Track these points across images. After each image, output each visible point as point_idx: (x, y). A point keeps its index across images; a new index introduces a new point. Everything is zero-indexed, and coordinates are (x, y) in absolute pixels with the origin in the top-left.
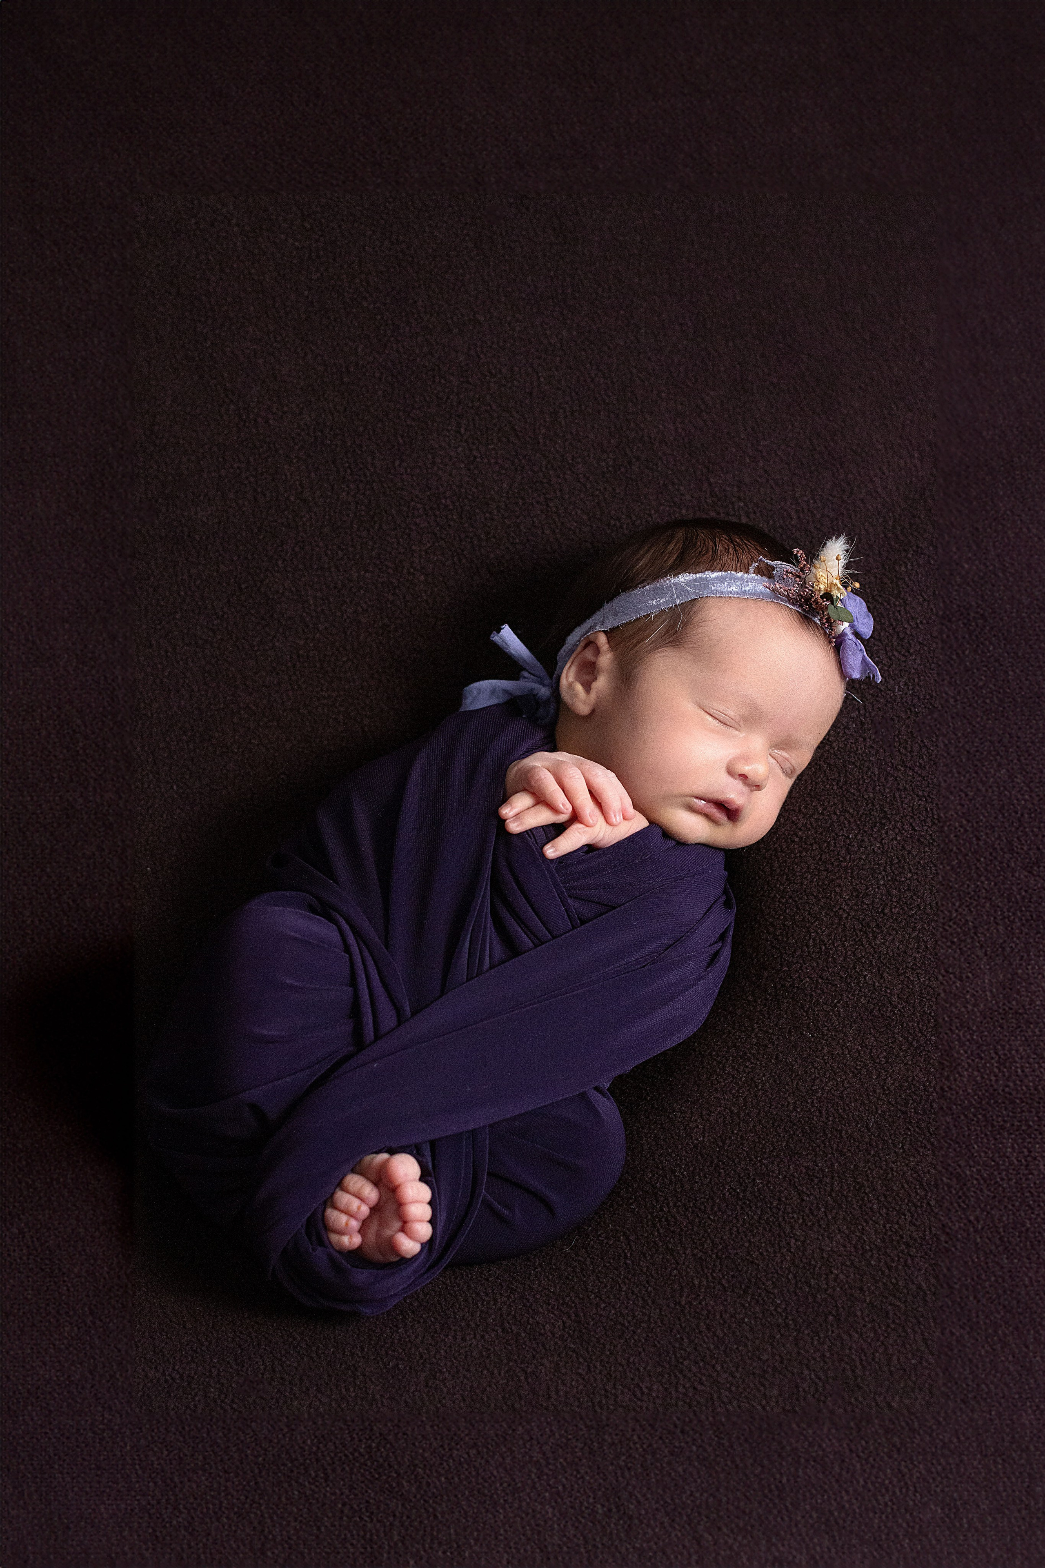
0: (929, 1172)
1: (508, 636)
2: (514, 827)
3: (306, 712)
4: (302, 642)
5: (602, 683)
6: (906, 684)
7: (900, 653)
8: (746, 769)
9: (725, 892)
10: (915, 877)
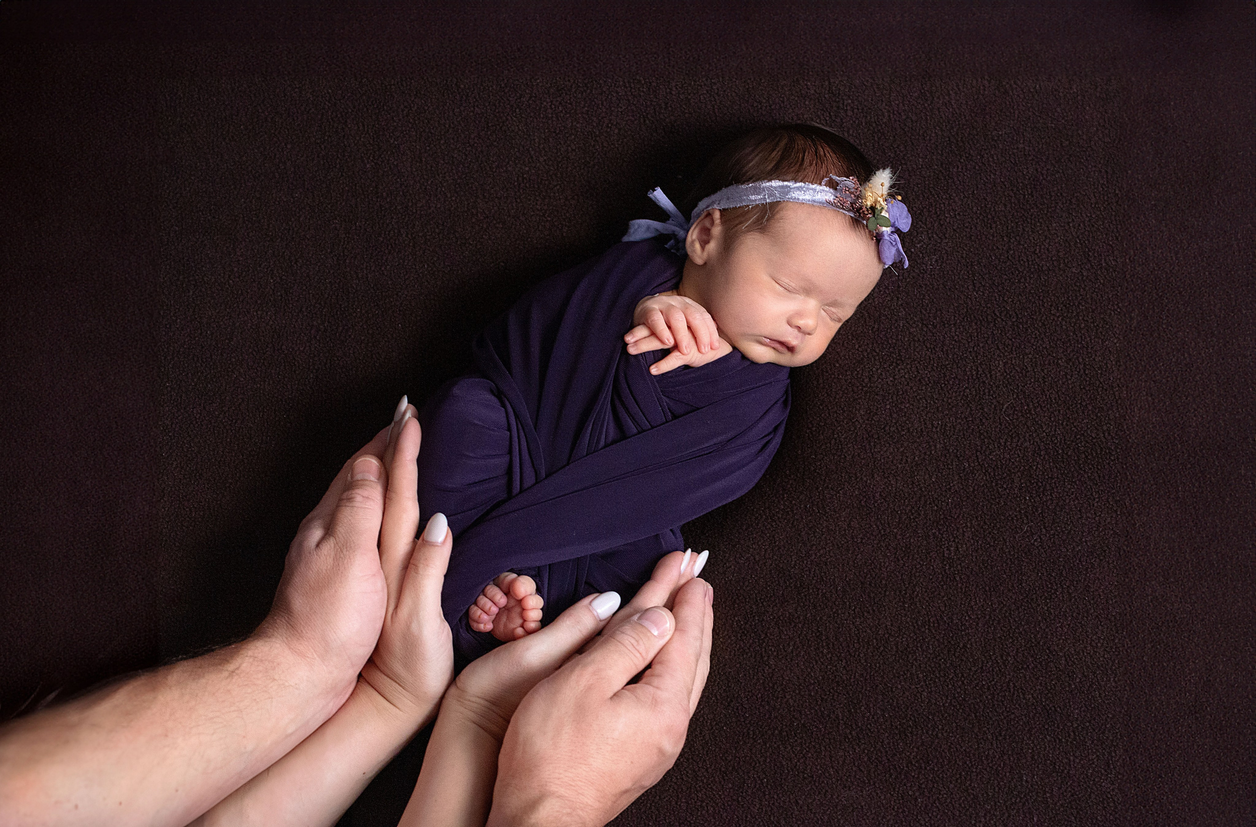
1: (659, 195)
2: (632, 351)
3: (523, 219)
4: (527, 169)
5: (712, 246)
6: (936, 261)
7: (937, 235)
8: (801, 323)
9: (786, 393)
10: (911, 407)
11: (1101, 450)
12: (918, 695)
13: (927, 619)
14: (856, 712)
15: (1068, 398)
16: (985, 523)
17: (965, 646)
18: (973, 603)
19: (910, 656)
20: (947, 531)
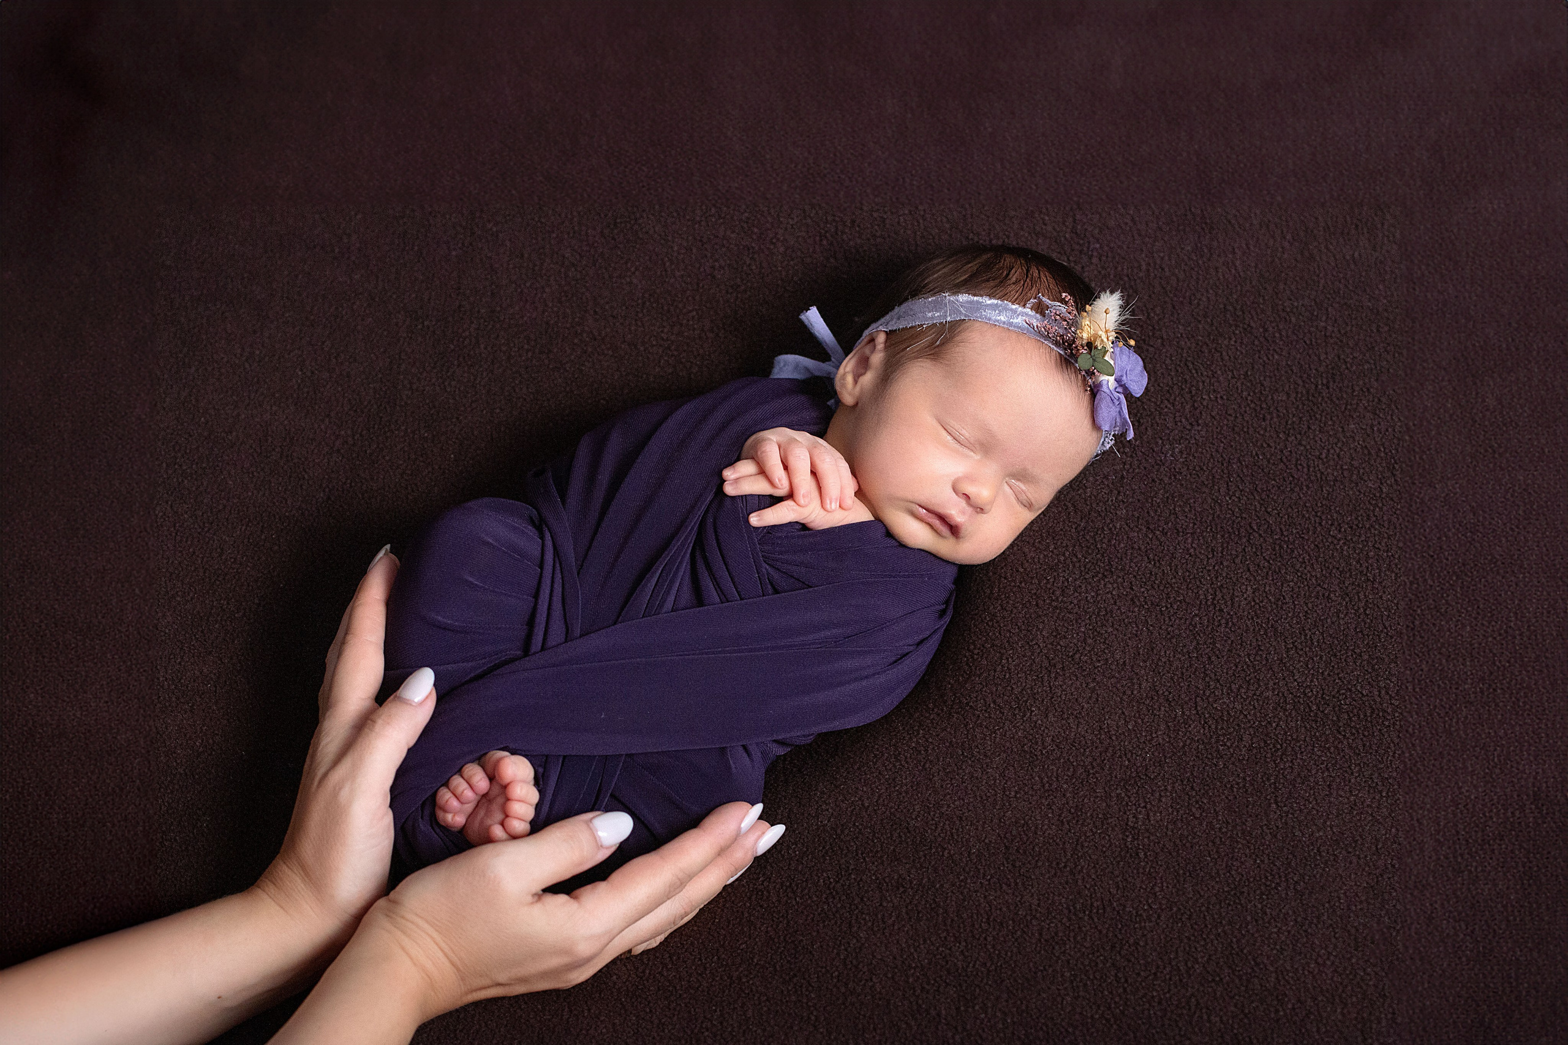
0: (1000, 909)
1: (813, 317)
2: (731, 490)
5: (868, 378)
6: (1181, 452)
7: (1187, 419)
8: (970, 489)
9: (947, 602)
10: (1115, 632)
11: (1372, 713)
12: (1059, 999)
13: (1089, 902)
14: (966, 1011)
15: (1336, 642)
16: (1192, 788)
17: (1136, 943)
18: (1157, 889)
19: (1057, 947)
20: (1137, 793)
